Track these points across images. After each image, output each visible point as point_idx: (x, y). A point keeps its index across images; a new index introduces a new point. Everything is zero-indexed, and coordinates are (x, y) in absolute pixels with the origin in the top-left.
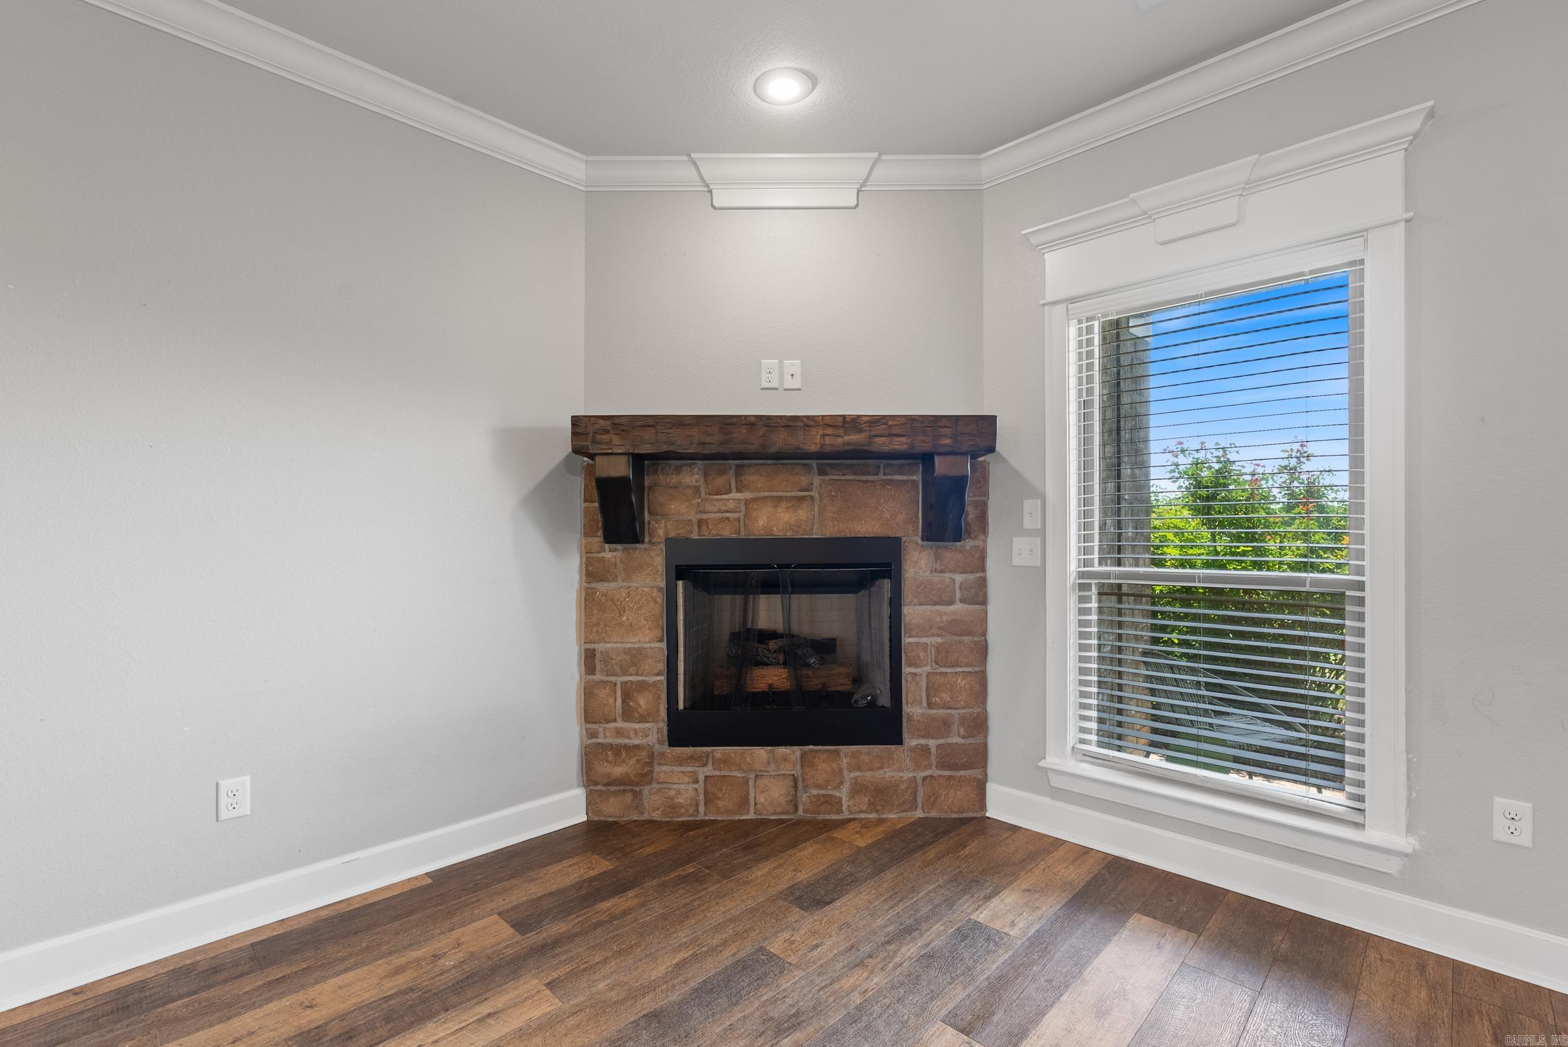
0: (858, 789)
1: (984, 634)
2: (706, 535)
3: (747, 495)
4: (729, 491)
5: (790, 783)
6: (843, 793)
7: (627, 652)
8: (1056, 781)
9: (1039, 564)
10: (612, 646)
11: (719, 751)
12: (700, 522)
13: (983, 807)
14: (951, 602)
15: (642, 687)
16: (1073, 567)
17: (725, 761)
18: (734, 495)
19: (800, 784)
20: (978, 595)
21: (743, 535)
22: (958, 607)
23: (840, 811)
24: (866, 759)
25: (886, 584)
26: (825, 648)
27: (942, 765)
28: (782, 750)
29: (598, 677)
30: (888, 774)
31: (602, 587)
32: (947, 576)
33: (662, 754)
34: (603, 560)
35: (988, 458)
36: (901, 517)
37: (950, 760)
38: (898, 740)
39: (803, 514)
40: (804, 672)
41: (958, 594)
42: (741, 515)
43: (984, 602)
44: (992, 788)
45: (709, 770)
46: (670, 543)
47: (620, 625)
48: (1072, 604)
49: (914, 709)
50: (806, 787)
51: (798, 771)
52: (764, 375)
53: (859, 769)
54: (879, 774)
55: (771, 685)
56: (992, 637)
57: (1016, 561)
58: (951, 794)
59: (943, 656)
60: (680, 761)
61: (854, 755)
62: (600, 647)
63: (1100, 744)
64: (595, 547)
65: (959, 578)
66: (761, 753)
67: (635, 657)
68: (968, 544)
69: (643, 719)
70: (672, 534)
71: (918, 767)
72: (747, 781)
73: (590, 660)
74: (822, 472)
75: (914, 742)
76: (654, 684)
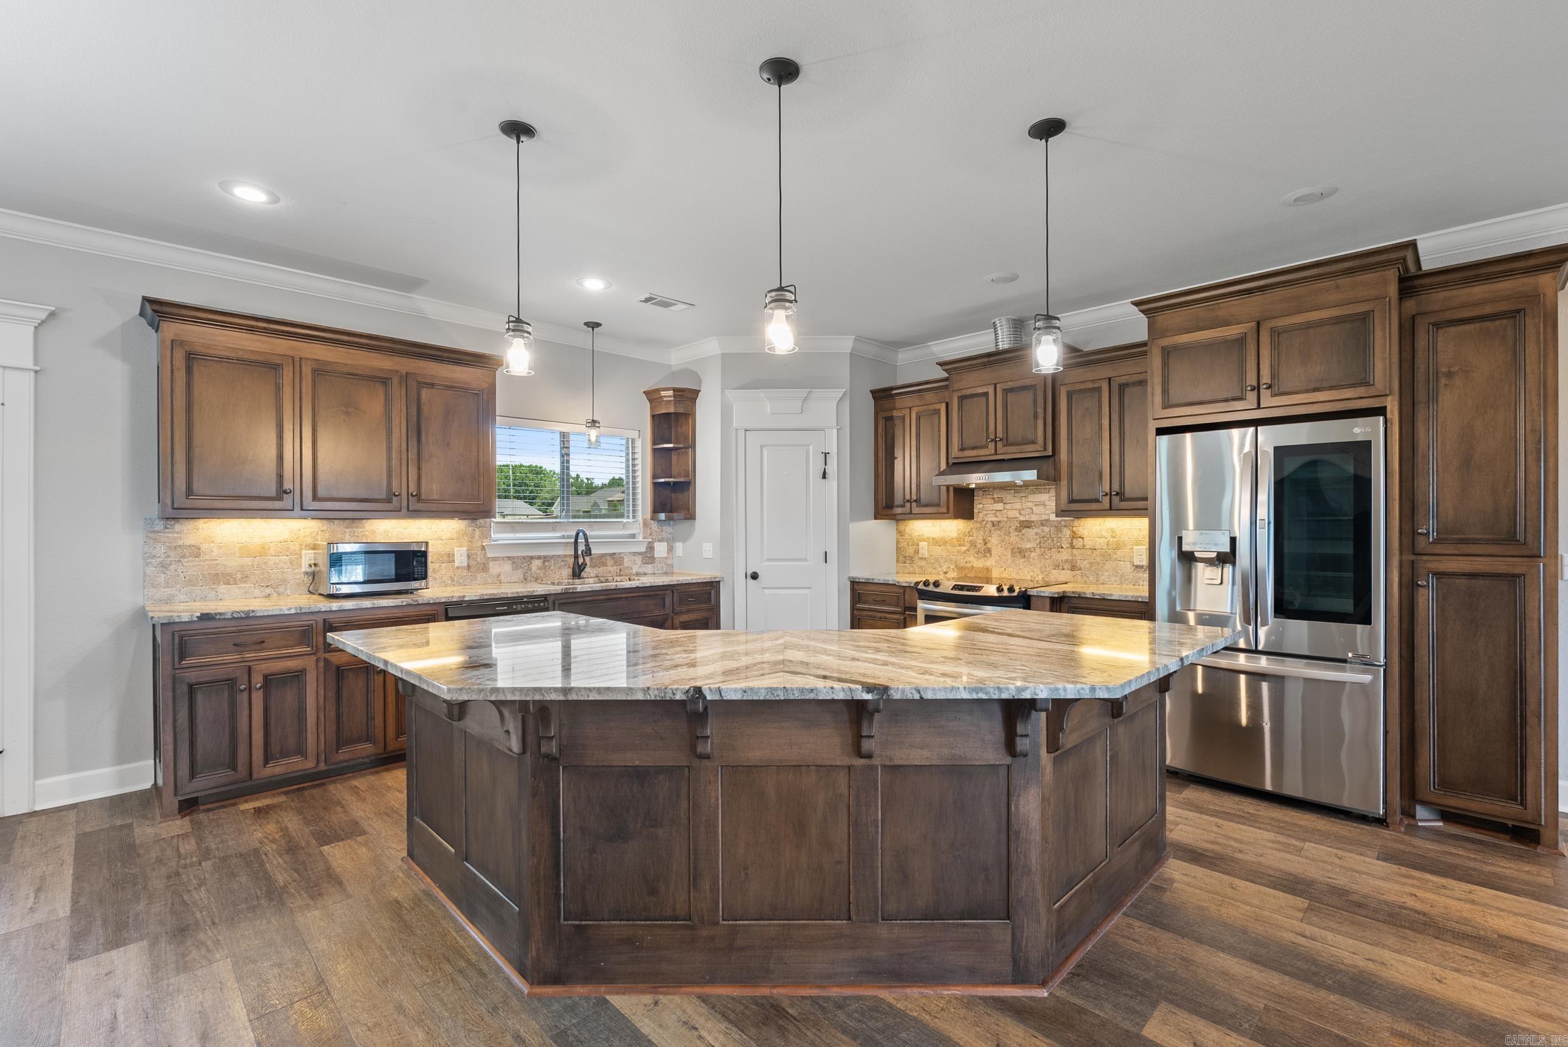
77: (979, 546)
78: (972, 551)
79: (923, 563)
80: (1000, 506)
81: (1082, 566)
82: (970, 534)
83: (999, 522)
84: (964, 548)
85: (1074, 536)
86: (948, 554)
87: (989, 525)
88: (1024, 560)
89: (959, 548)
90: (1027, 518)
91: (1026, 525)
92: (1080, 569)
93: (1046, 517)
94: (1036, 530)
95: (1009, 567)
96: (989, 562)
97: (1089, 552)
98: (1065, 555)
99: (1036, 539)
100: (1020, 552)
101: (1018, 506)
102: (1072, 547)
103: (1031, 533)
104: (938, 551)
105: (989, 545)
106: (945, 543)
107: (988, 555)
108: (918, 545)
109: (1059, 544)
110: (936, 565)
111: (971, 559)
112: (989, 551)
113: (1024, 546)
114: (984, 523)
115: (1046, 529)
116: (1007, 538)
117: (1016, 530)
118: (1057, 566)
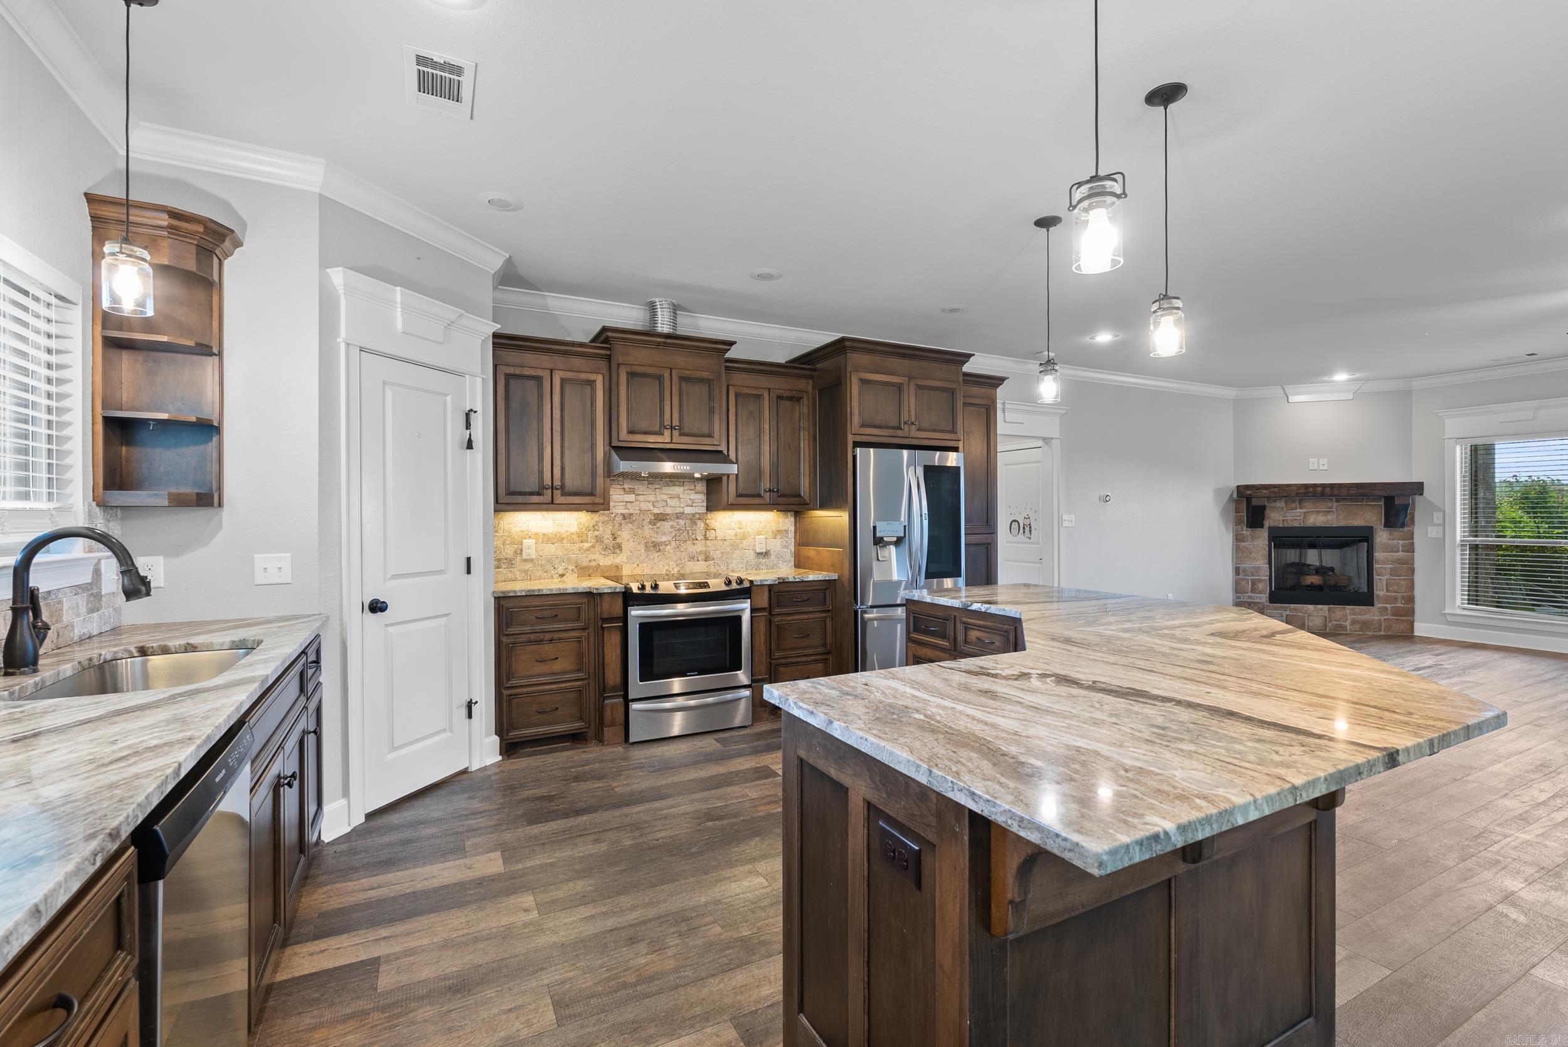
0: (1354, 622)
1: (1413, 564)
2: (1286, 525)
3: (1305, 510)
4: (1296, 509)
5: (1324, 619)
6: (1348, 624)
7: (1254, 568)
8: (1450, 619)
9: (1441, 536)
10: (1248, 565)
11: (1292, 606)
12: (1283, 520)
13: (1413, 632)
14: (1398, 552)
15: (1260, 581)
16: (1458, 538)
17: (1295, 609)
18: (1298, 510)
19: (1328, 620)
20: (1410, 549)
21: (1302, 525)
22: (1401, 553)
23: (1346, 630)
24: (1358, 611)
25: (1366, 544)
26: (1332, 569)
27: (1393, 615)
28: (1319, 606)
29: (1241, 577)
30: (1367, 617)
31: (1243, 544)
32: (1396, 541)
33: (1268, 606)
34: (1241, 534)
35: (1418, 498)
36: (1374, 519)
37: (1396, 612)
38: (1372, 604)
39: (1329, 517)
40: (1327, 578)
41: (1401, 549)
42: (1302, 518)
43: (1413, 552)
44: (1417, 625)
45: (1288, 613)
46: (1270, 528)
47: (1251, 558)
48: (1458, 552)
49: (1380, 591)
50: (1330, 621)
51: (1327, 614)
52: (1311, 465)
53: (1355, 614)
54: (1364, 617)
55: (1312, 583)
56: (1416, 565)
57: (1430, 535)
58: (1398, 626)
59: (1393, 572)
60: (1276, 609)
61: (1352, 609)
62: (1242, 566)
63: (1469, 604)
64: (1240, 529)
65: (1401, 542)
66: (1311, 607)
67: (1257, 570)
68: (1406, 529)
69: (1260, 593)
70: (1272, 525)
71: (1382, 615)
72: (1304, 617)
73: (1237, 571)
74: (1337, 501)
75: (1380, 605)
76: (1265, 580)
77: (606, 541)
78: (598, 547)
79: (528, 566)
80: (631, 497)
81: (715, 557)
82: (595, 528)
83: (631, 515)
84: (586, 545)
85: (707, 528)
86: (566, 552)
87: (619, 519)
88: (659, 554)
89: (581, 545)
90: (661, 511)
91: (661, 518)
92: (713, 559)
93: (680, 510)
94: (671, 523)
95: (642, 562)
96: (619, 559)
97: (721, 543)
98: (699, 547)
99: (672, 532)
100: (654, 546)
101: (652, 498)
102: (706, 539)
103: (666, 526)
104: (551, 549)
105: (619, 540)
106: (561, 540)
107: (617, 551)
108: (521, 544)
109: (694, 536)
110: (549, 567)
111: (597, 556)
112: (619, 546)
113: (659, 540)
114: (613, 516)
115: (682, 522)
116: (640, 531)
117: (650, 523)
118: (692, 558)
